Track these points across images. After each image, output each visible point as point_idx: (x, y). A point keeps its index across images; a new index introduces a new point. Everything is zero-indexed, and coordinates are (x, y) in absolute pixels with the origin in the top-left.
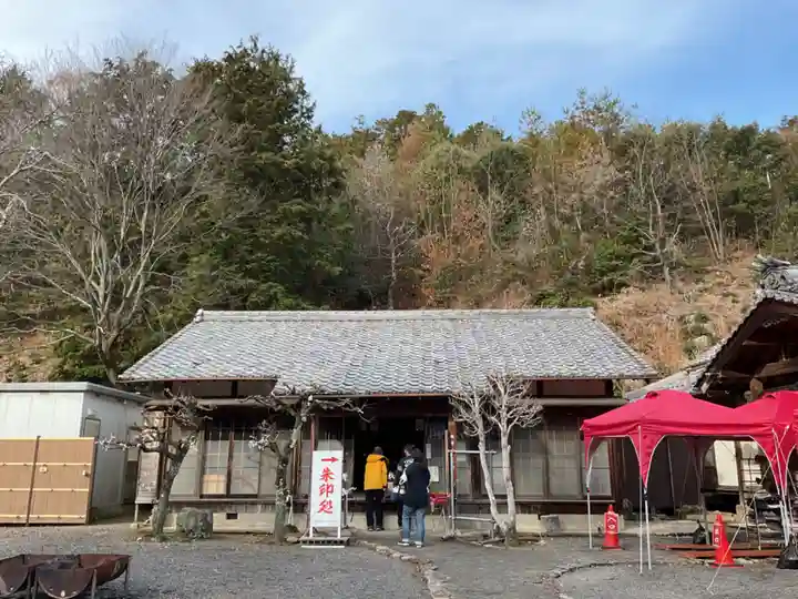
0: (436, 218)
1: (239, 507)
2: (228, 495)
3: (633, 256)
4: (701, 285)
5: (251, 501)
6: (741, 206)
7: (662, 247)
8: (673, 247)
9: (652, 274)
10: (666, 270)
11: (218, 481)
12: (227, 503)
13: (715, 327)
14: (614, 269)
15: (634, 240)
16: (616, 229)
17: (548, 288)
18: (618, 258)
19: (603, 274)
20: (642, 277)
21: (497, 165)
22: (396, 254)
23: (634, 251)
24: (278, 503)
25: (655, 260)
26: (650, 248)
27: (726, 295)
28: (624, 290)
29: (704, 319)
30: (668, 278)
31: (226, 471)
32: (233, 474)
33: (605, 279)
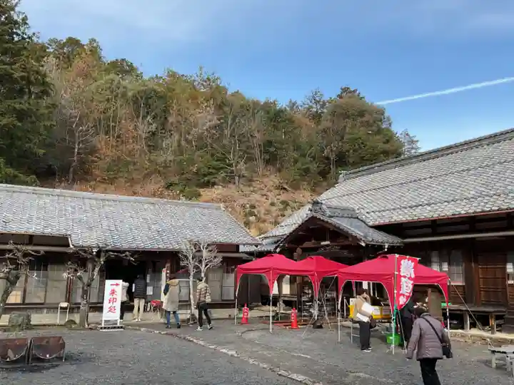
0: (106, 125)
1: (31, 311)
2: (23, 303)
3: (222, 168)
4: (252, 189)
5: (38, 307)
6: (272, 149)
7: (236, 166)
8: (242, 166)
9: (230, 179)
10: (237, 178)
11: (17, 295)
12: (23, 308)
13: (259, 212)
14: (210, 174)
15: (222, 160)
16: (214, 152)
17: (175, 179)
18: (214, 168)
19: (205, 175)
20: (224, 180)
21: (147, 99)
22: (79, 145)
23: (222, 165)
24: (82, 308)
25: (232, 172)
26: (231, 165)
27: (263, 195)
28: (216, 187)
29: (253, 207)
30: (237, 182)
31: (23, 289)
32: (27, 291)
33: (206, 179)
